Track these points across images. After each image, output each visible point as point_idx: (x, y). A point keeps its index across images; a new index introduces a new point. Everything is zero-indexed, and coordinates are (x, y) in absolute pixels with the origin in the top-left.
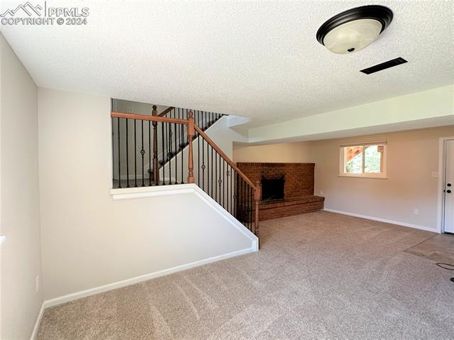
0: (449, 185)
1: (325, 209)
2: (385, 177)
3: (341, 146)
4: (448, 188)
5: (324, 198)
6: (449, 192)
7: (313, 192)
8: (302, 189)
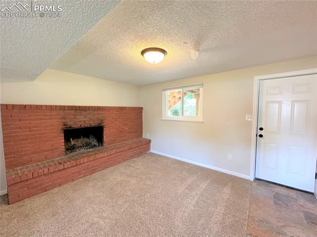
0: (261, 129)
1: (152, 151)
2: (201, 120)
3: (163, 90)
4: (260, 132)
5: (150, 141)
6: (261, 136)
7: (142, 135)
8: (130, 133)
